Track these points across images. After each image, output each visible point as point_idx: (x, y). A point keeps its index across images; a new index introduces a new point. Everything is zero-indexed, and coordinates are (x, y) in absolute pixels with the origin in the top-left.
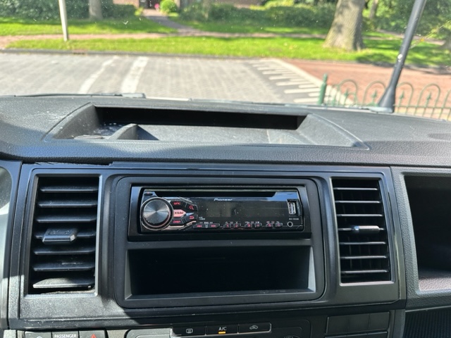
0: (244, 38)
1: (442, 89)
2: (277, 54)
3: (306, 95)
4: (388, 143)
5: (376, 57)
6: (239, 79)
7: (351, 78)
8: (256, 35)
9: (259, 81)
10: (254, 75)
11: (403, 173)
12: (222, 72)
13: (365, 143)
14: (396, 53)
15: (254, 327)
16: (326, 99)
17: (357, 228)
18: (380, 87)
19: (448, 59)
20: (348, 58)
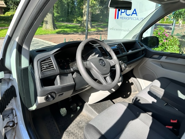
5: (62, 31)
19: (83, 30)
20: (54, 33)
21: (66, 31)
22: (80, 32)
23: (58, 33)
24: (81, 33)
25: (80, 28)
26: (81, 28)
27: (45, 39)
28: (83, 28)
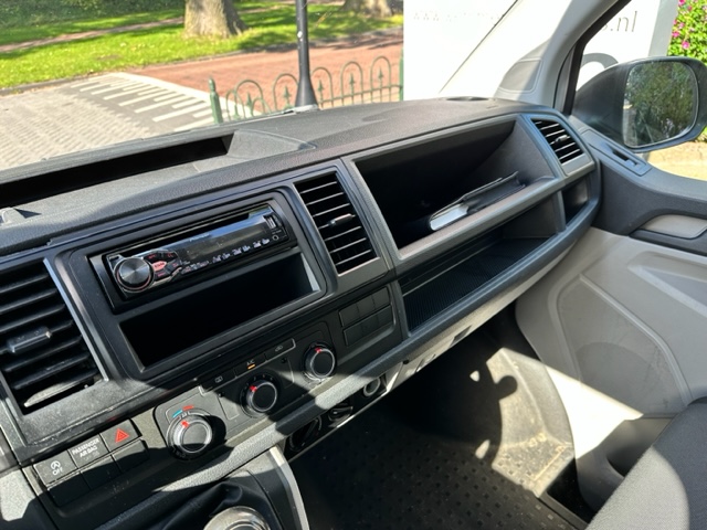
0: (41, 47)
1: (362, 66)
2: (114, 63)
3: (189, 118)
4: (329, 137)
5: (265, 38)
6: (65, 117)
7: (245, 77)
8: (63, 37)
9: (103, 113)
10: (89, 106)
11: (353, 160)
12: (28, 114)
13: (309, 143)
14: (293, 28)
15: (279, 348)
16: (225, 115)
17: (333, 222)
18: (288, 81)
19: (357, 23)
20: (229, 48)
21: (282, 37)
22: (341, 36)
23: (247, 47)
24: (345, 40)
25: (341, 16)
26: (347, 18)
27: (187, 78)
28: (355, 18)
